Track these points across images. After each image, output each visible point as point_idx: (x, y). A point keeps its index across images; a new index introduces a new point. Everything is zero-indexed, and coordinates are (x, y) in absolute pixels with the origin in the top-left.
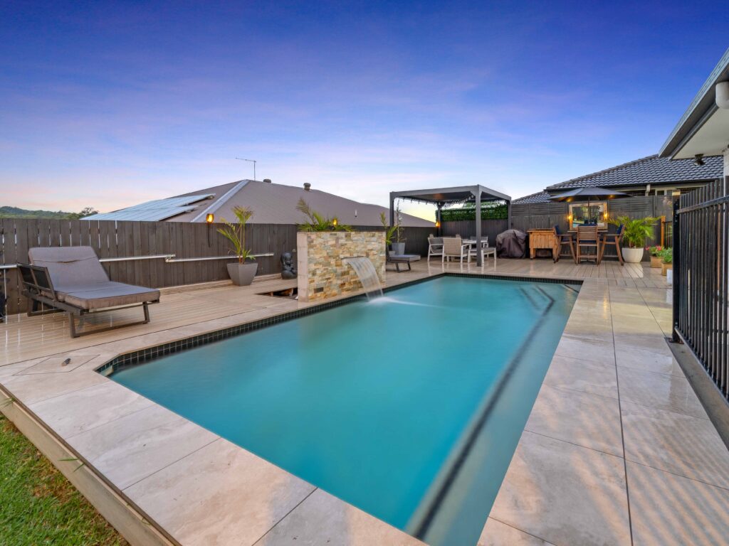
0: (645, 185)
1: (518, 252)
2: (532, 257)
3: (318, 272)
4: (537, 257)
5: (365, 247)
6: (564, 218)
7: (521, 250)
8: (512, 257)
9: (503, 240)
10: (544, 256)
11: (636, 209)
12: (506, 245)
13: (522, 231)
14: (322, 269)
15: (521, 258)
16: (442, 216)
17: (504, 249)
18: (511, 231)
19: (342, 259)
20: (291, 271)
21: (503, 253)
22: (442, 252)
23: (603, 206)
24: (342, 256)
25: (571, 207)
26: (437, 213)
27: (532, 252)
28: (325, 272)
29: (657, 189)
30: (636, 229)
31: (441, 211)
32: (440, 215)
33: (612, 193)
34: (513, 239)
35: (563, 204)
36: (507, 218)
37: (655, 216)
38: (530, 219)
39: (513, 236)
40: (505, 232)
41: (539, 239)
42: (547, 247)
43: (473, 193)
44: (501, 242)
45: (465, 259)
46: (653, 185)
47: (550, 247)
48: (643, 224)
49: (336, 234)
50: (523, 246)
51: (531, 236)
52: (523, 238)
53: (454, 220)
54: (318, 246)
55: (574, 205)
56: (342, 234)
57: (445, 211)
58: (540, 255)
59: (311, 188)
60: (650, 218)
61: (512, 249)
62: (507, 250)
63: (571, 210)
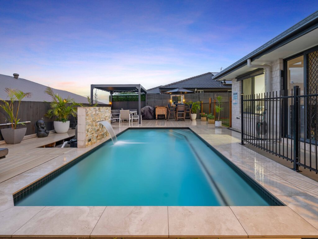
0: (195, 89)
1: (151, 117)
2: (157, 119)
3: (89, 130)
4: (158, 119)
5: (104, 115)
6: (169, 101)
7: (152, 115)
8: (148, 119)
9: (144, 111)
10: (161, 118)
11: (194, 98)
12: (145, 114)
13: (152, 107)
14: (91, 128)
15: (152, 119)
16: (113, 99)
17: (145, 115)
18: (147, 107)
19: (97, 122)
20: (45, 132)
21: (145, 117)
22: (119, 117)
23: (182, 97)
24: (97, 121)
25: (171, 96)
26: (110, 97)
27: (157, 116)
28: (92, 129)
29: (198, 90)
30: (195, 106)
31: (112, 96)
32: (112, 99)
33: (186, 91)
34: (149, 111)
35: (168, 95)
36: (145, 100)
37: (200, 101)
38: (155, 101)
39: (148, 109)
40: (144, 108)
41: (160, 110)
42: (163, 114)
43: (137, 87)
44: (143, 112)
45: (131, 120)
46: (198, 89)
47: (164, 114)
48: (197, 104)
49: (95, 108)
50: (153, 114)
51: (156, 109)
52: (153, 110)
53: (119, 101)
54: (89, 115)
55: (173, 96)
56: (97, 108)
57: (114, 96)
58: (160, 118)
59: (19, 77)
60: (199, 102)
61: (148, 115)
62: (146, 116)
63: (171, 97)
